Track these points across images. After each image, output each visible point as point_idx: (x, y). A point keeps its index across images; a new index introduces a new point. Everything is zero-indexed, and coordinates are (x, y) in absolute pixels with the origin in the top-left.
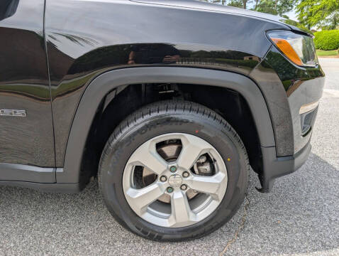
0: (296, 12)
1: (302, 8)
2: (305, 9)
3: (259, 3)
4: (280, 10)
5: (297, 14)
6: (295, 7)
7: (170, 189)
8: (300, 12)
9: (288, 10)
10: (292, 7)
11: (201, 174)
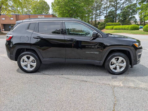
0: (139, 15)
1: (141, 13)
2: (143, 14)
3: (122, 11)
4: (132, 14)
5: (139, 16)
6: (138, 13)
7: (117, 66)
8: (140, 15)
9: (135, 14)
10: (137, 13)
11: (122, 63)
